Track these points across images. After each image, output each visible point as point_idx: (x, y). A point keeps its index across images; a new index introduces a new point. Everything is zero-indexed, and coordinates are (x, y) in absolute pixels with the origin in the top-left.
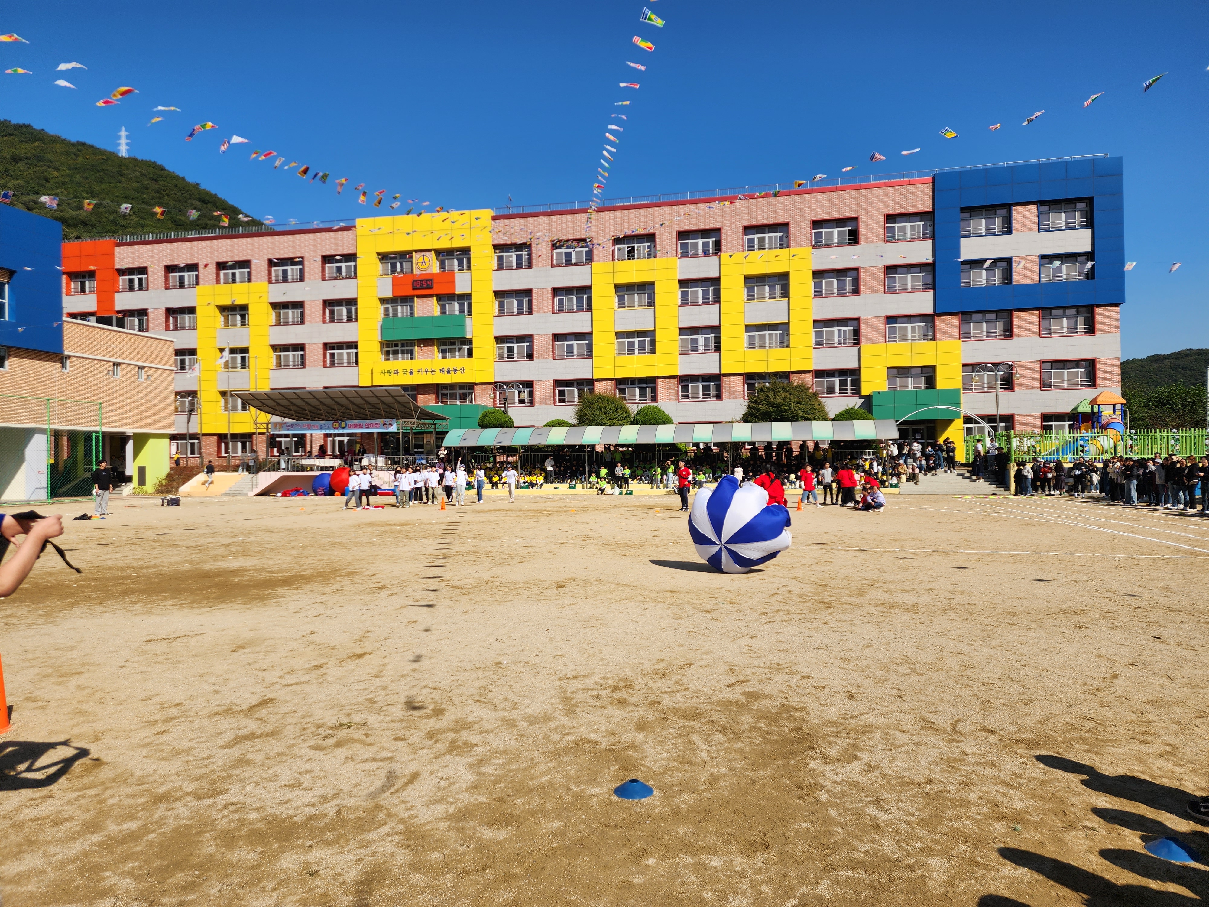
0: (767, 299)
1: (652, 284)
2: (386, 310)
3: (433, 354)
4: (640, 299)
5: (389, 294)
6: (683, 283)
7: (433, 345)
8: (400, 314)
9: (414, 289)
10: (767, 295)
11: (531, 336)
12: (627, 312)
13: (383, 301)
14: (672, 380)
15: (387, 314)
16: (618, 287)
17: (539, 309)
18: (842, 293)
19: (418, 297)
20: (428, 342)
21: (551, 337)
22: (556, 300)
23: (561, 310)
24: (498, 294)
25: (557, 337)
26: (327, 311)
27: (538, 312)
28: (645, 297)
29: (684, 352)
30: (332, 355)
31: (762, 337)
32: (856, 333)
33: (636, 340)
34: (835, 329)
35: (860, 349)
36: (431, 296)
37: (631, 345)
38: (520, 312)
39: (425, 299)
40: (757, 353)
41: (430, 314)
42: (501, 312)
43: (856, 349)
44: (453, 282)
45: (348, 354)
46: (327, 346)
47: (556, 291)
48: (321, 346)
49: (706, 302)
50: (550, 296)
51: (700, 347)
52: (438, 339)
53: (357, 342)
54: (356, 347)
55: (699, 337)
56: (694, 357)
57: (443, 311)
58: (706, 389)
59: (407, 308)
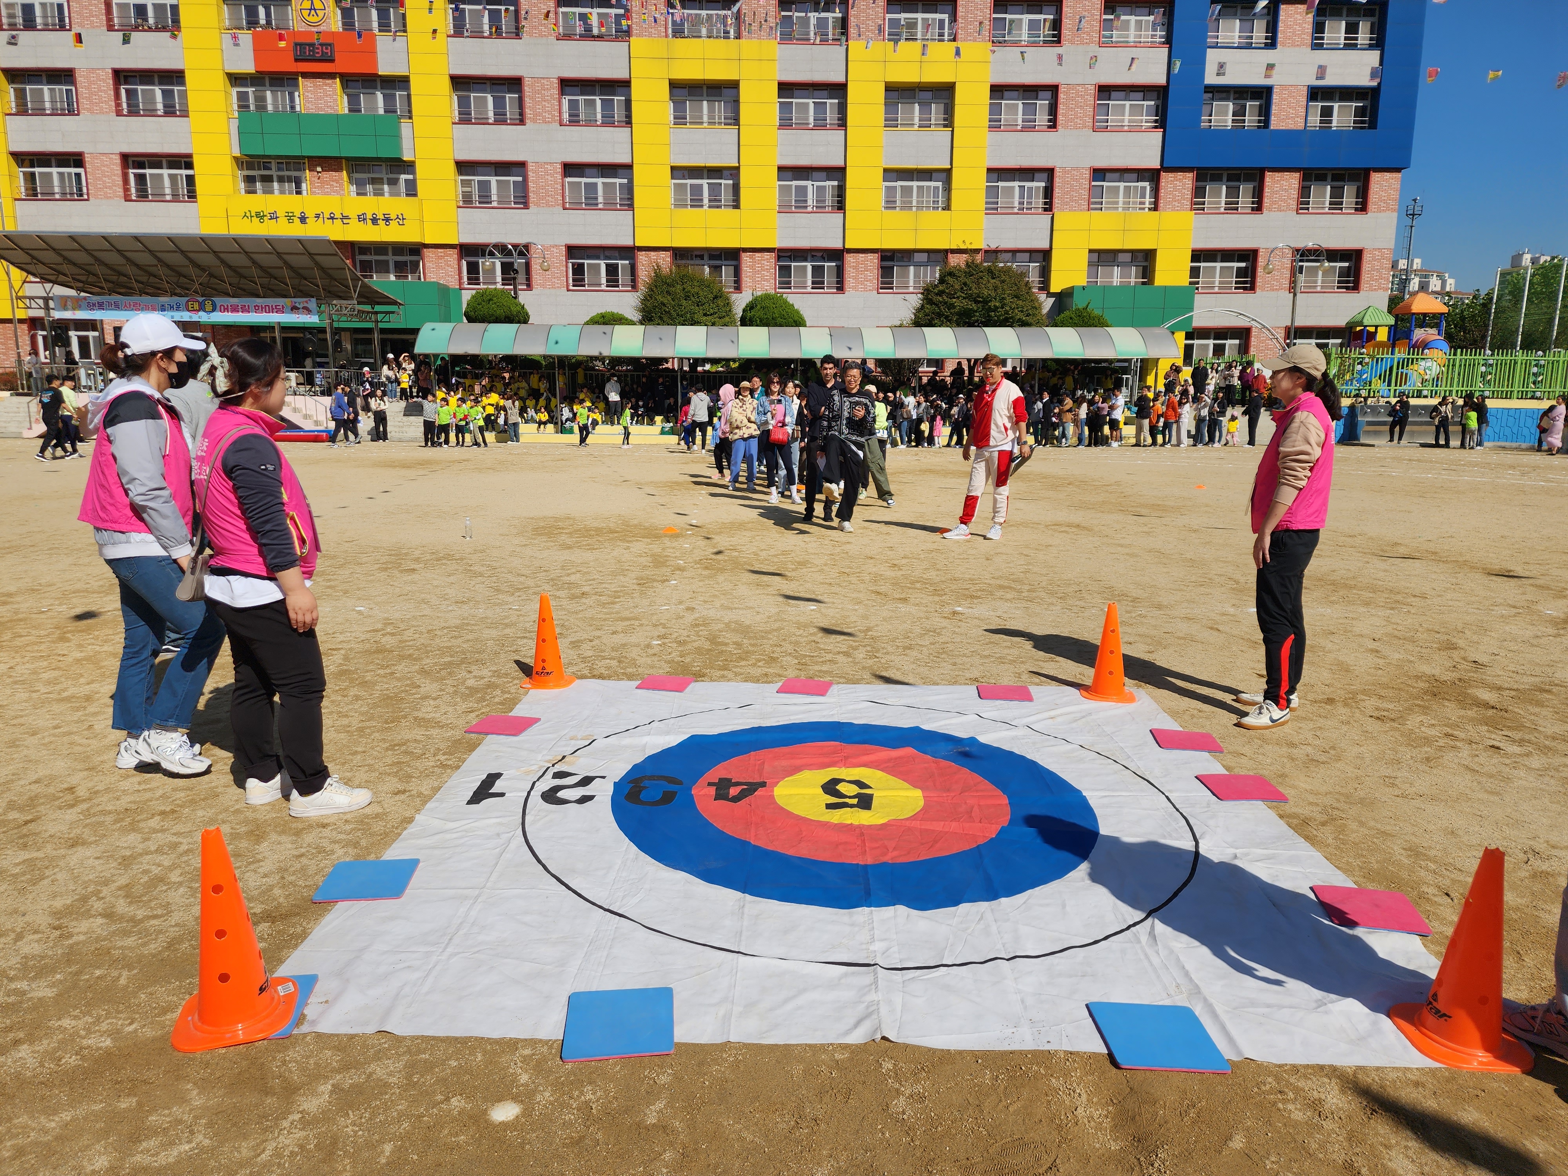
0: (916, 128)
1: (734, 85)
2: (242, 97)
3: (341, 185)
4: (711, 110)
5: (248, 66)
6: (786, 89)
7: (339, 169)
8: (270, 108)
9: (296, 60)
10: (916, 120)
11: (522, 165)
12: (688, 132)
13: (235, 79)
14: (766, 255)
15: (243, 106)
16: (675, 86)
17: (536, 115)
18: (1029, 127)
19: (306, 75)
20: (330, 163)
21: (559, 168)
22: (565, 102)
23: (574, 121)
24: (460, 83)
25: (570, 169)
26: (123, 93)
27: (534, 121)
28: (720, 108)
29: (784, 209)
30: (141, 179)
31: (907, 191)
32: (1049, 192)
33: (705, 183)
34: (1016, 184)
35: (1052, 218)
36: (331, 76)
37: (697, 191)
38: (500, 119)
39: (319, 82)
40: (897, 216)
41: (330, 111)
42: (465, 118)
43: (1047, 218)
44: (373, 52)
45: (172, 178)
46: (128, 160)
47: (567, 85)
48: (117, 160)
49: (820, 125)
50: (556, 91)
51: (810, 202)
52: (348, 159)
53: (190, 156)
54: (189, 166)
55: (808, 183)
56: (801, 218)
57: (354, 108)
58: (818, 271)
59: (283, 96)
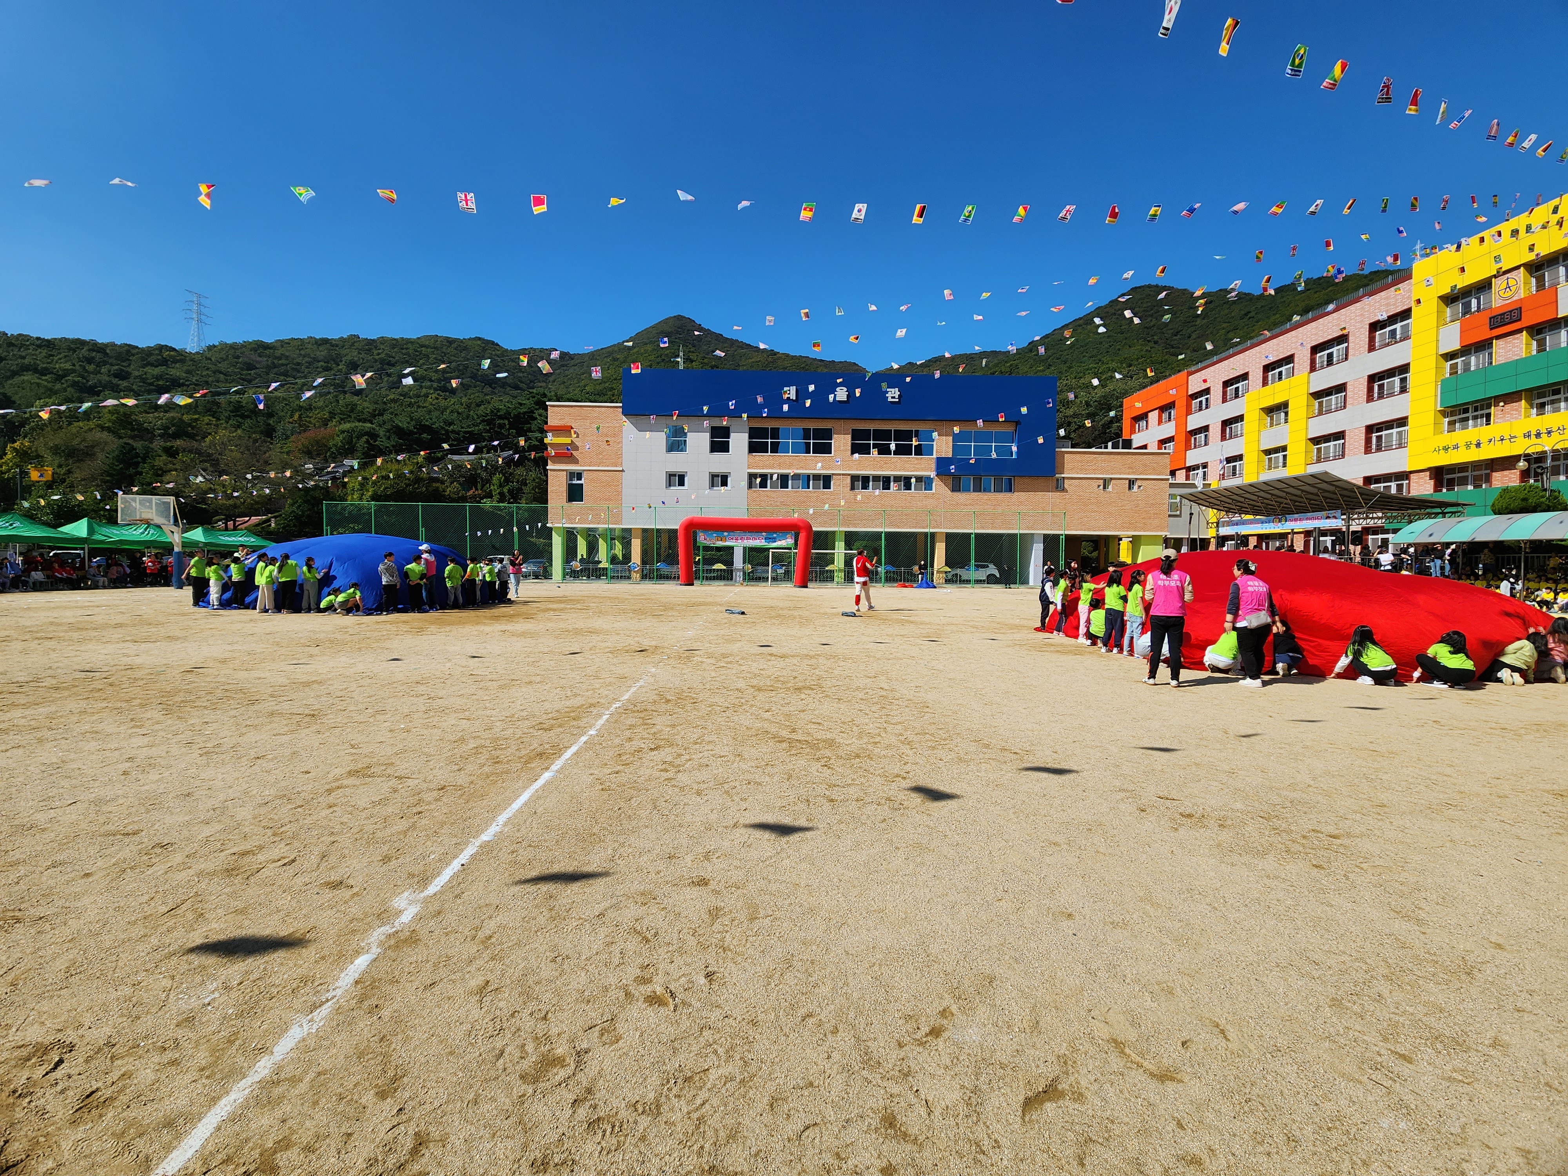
2: (1453, 367)
3: (1521, 411)
5: (1455, 345)
7: (1520, 400)
8: (1474, 368)
9: (1491, 329)
13: (1449, 356)
15: (1453, 373)
19: (1498, 337)
20: (1510, 398)
26: (1375, 387)
30: (1379, 438)
36: (1520, 331)
39: (1510, 338)
41: (1522, 357)
44: (1556, 303)
45: (1391, 435)
46: (1372, 428)
48: (1365, 430)
52: (1526, 390)
53: (1406, 418)
59: (1483, 356)
